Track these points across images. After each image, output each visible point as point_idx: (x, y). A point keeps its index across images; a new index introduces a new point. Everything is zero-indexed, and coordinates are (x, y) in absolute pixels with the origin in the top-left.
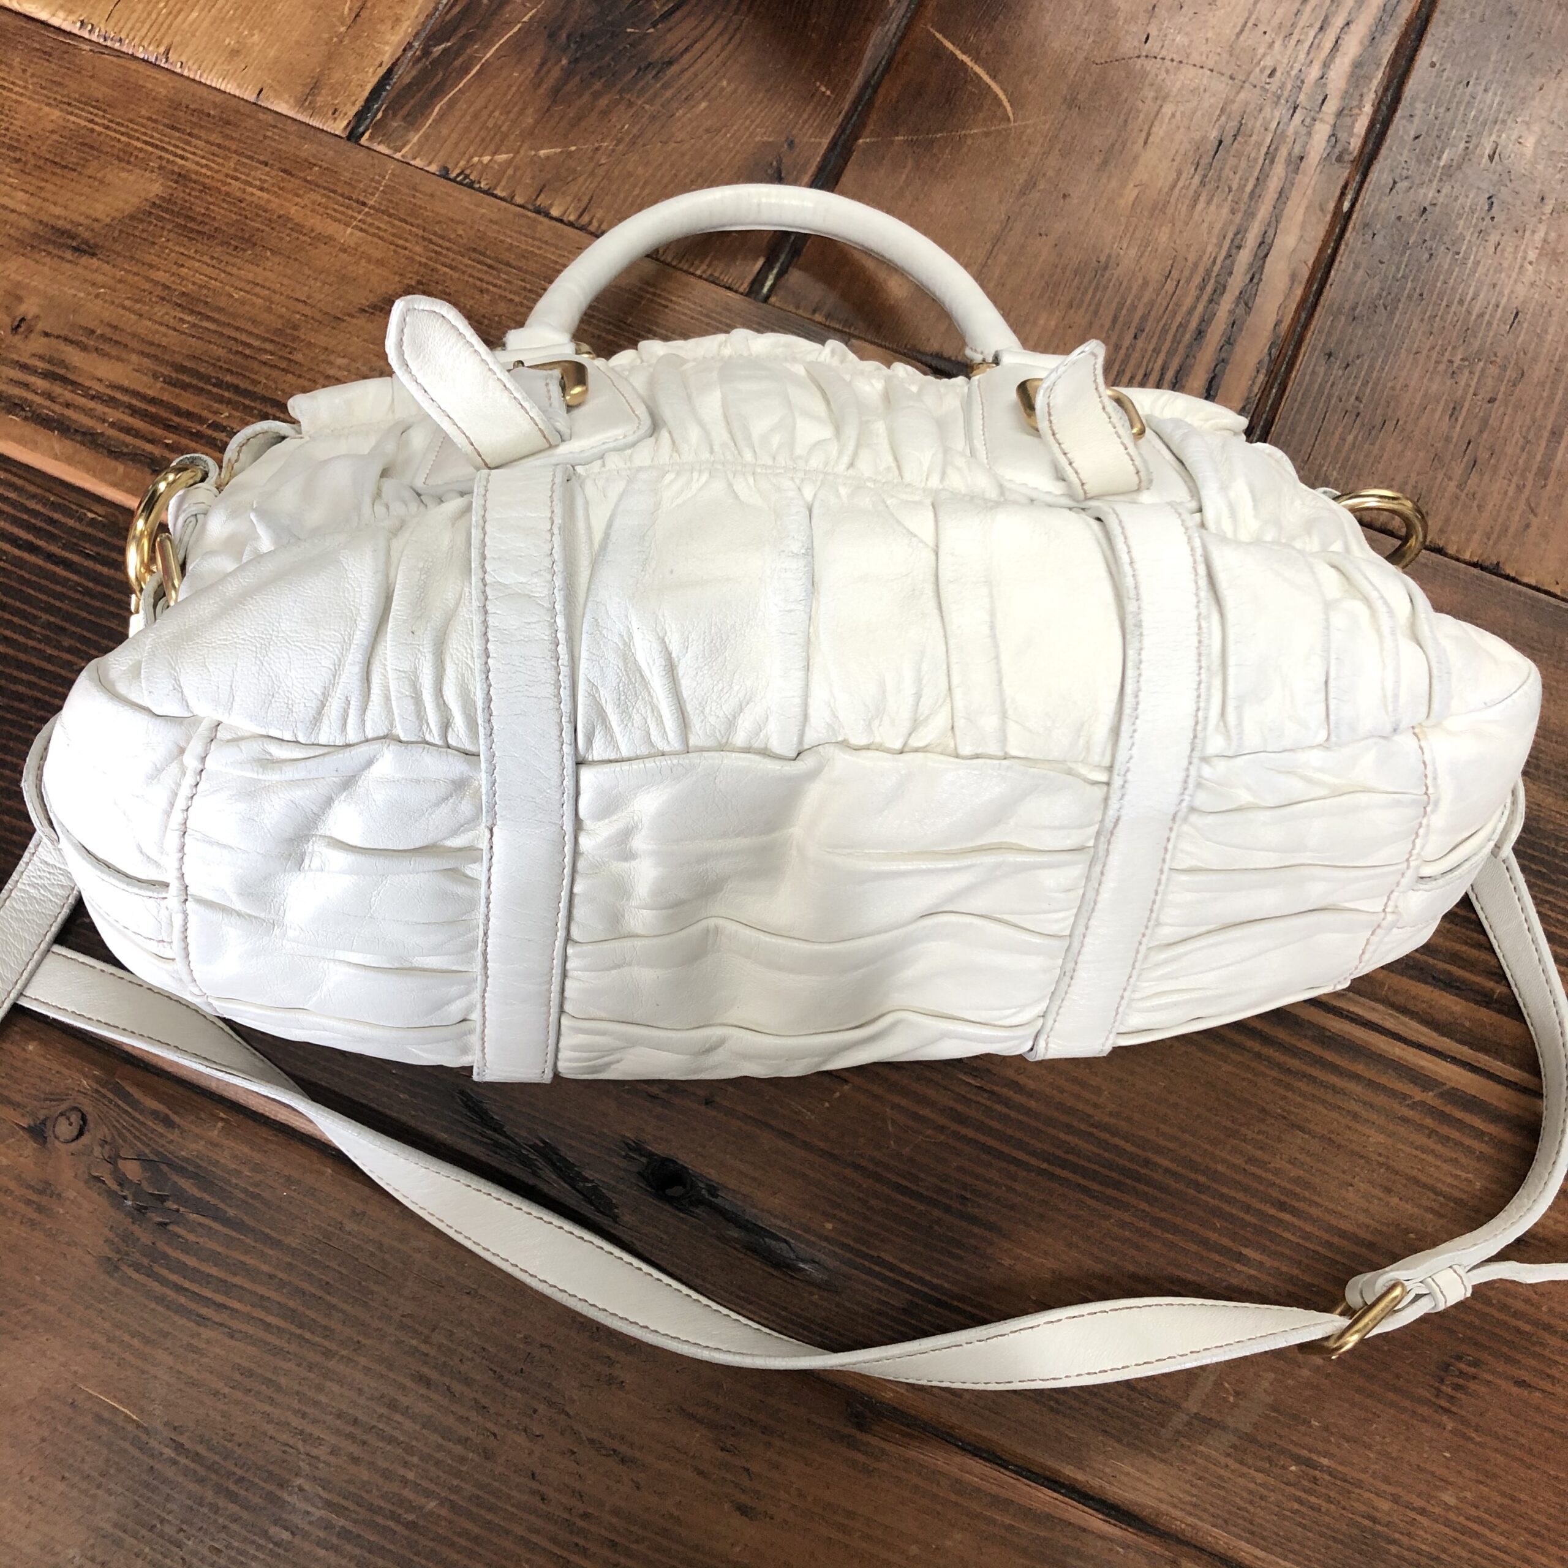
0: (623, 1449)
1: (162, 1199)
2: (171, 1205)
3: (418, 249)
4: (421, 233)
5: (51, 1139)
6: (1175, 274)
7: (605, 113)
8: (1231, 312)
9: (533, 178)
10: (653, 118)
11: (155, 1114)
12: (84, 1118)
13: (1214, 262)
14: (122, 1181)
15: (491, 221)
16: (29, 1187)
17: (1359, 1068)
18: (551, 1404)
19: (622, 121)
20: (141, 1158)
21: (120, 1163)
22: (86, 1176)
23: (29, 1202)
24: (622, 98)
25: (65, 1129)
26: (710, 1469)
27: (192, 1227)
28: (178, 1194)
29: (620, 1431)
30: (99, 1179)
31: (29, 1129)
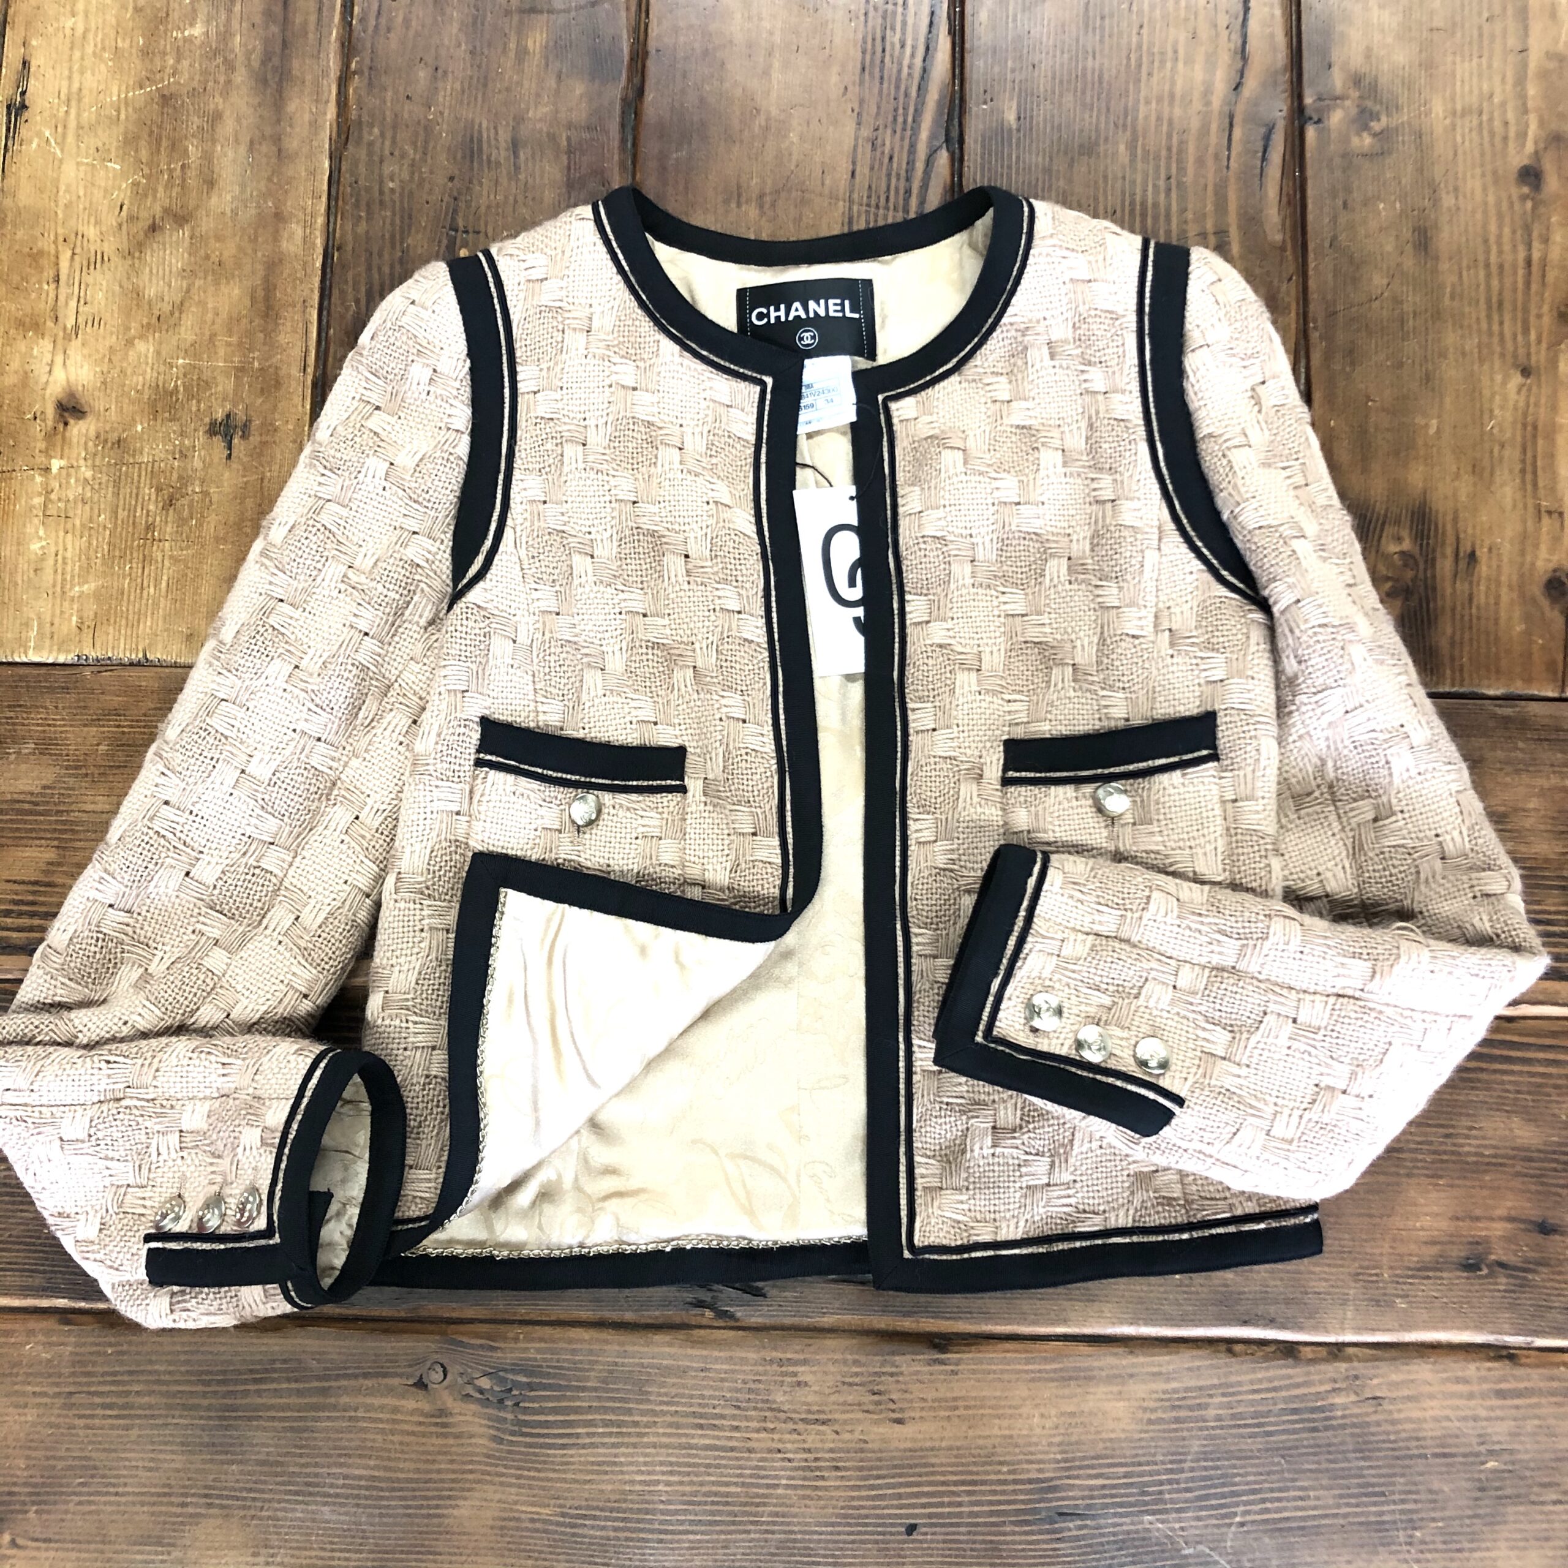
0: (822, 1417)
1: (510, 1390)
2: (515, 1392)
5: (431, 1386)
11: (482, 1346)
12: (442, 1366)
14: (481, 1391)
16: (433, 1416)
18: (771, 1409)
20: (486, 1374)
21: (477, 1382)
22: (460, 1397)
23: (436, 1424)
25: (437, 1376)
26: (871, 1407)
27: (533, 1400)
28: (516, 1384)
29: (815, 1408)
30: (468, 1395)
31: (415, 1385)
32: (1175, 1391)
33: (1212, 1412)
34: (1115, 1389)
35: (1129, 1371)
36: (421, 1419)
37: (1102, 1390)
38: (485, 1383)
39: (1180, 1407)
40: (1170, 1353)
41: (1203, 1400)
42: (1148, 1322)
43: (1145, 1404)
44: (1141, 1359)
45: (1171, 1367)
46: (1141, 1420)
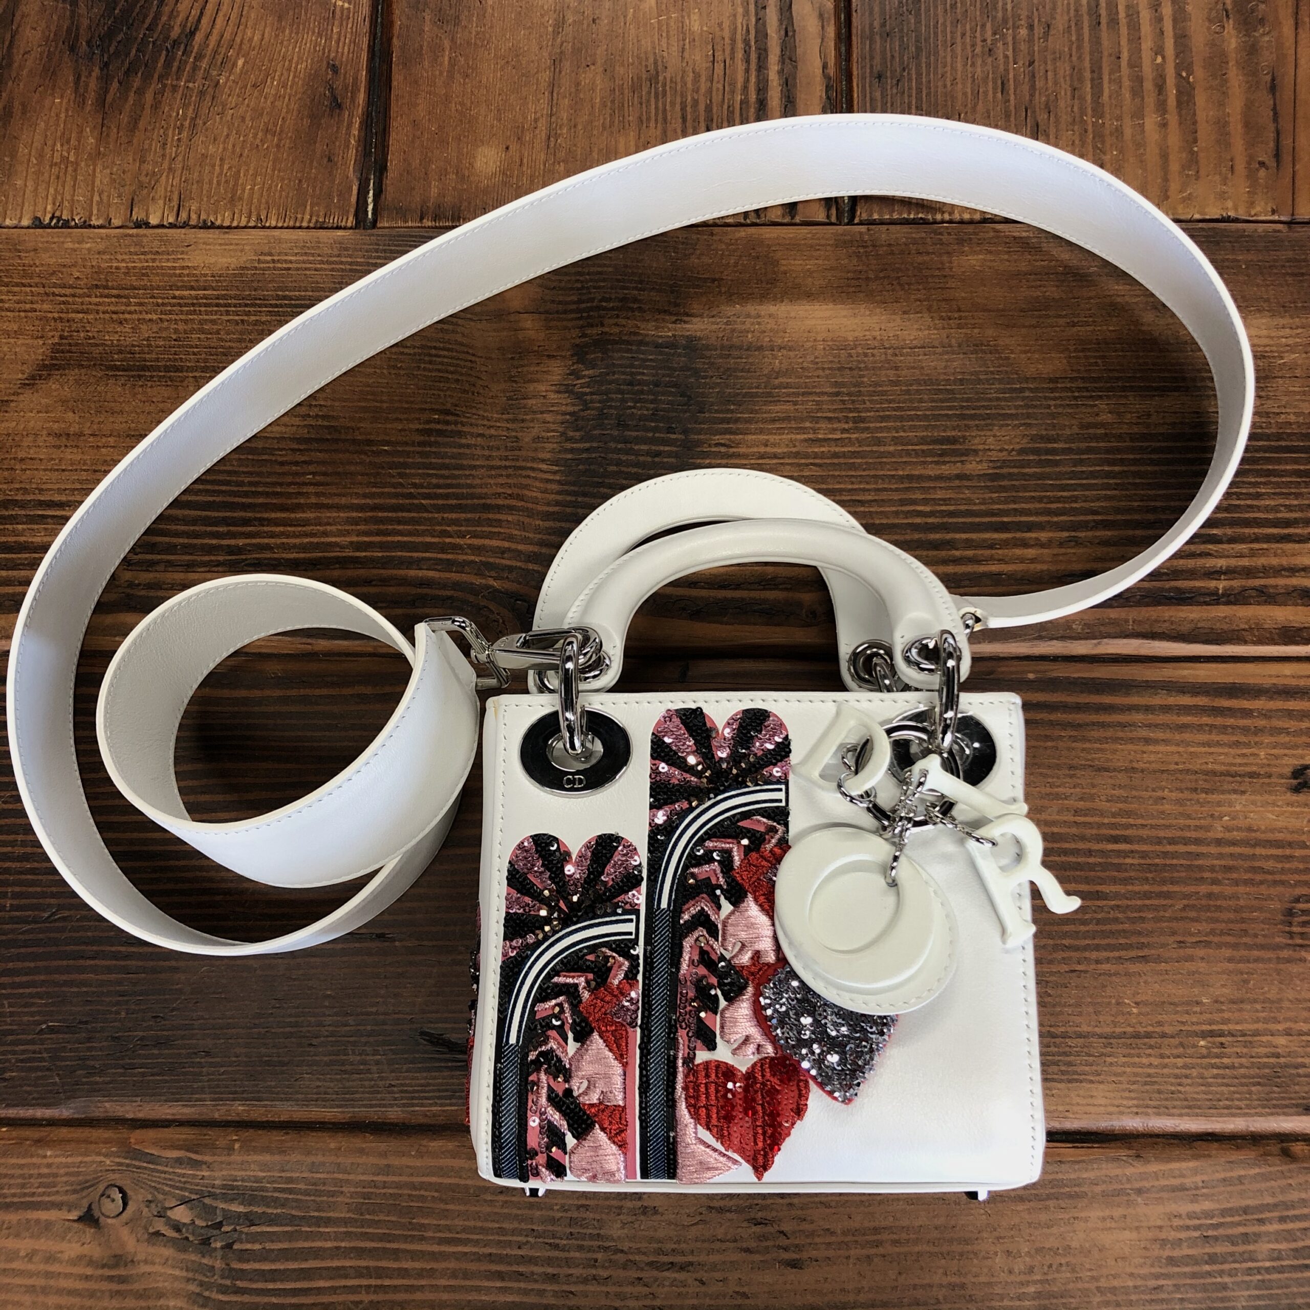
1: (219, 1225)
2: (226, 1228)
3: (46, 307)
4: (41, 290)
5: (102, 1219)
6: (719, 56)
7: (156, 106)
8: (781, 72)
9: (120, 196)
10: (202, 93)
11: (179, 1161)
13: (748, 31)
14: (177, 1227)
15: (99, 253)
16: (104, 1266)
17: (1135, 700)
18: (604, 1249)
19: (174, 109)
20: (184, 1202)
21: (169, 1213)
22: (146, 1236)
23: (110, 1279)
24: (165, 86)
25: (113, 1205)
26: (753, 1244)
27: (253, 1238)
28: (228, 1216)
29: (670, 1246)
30: (157, 1234)
31: (80, 1219)
32: (1208, 1214)
33: (1264, 1247)
34: (1118, 1212)
35: (1137, 1185)
36: (89, 1271)
37: (1095, 1213)
38: (182, 1214)
39: (1216, 1238)
40: (1196, 1157)
41: (1250, 1229)
42: (1163, 1110)
43: (1163, 1235)
44: (1154, 1167)
45: (1198, 1179)
46: (1159, 1258)
